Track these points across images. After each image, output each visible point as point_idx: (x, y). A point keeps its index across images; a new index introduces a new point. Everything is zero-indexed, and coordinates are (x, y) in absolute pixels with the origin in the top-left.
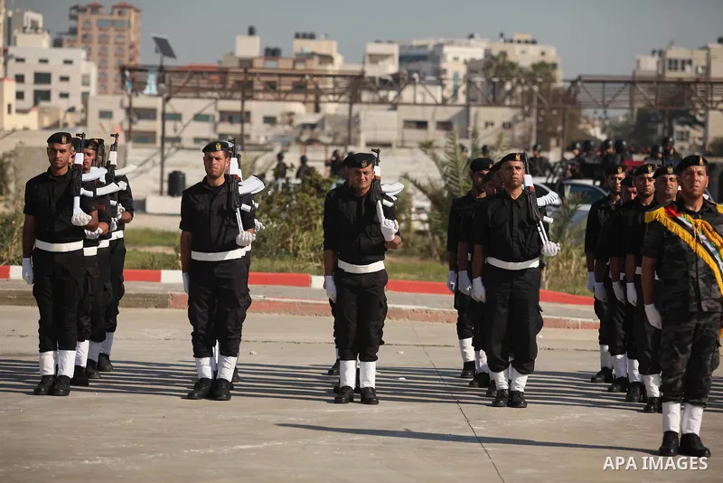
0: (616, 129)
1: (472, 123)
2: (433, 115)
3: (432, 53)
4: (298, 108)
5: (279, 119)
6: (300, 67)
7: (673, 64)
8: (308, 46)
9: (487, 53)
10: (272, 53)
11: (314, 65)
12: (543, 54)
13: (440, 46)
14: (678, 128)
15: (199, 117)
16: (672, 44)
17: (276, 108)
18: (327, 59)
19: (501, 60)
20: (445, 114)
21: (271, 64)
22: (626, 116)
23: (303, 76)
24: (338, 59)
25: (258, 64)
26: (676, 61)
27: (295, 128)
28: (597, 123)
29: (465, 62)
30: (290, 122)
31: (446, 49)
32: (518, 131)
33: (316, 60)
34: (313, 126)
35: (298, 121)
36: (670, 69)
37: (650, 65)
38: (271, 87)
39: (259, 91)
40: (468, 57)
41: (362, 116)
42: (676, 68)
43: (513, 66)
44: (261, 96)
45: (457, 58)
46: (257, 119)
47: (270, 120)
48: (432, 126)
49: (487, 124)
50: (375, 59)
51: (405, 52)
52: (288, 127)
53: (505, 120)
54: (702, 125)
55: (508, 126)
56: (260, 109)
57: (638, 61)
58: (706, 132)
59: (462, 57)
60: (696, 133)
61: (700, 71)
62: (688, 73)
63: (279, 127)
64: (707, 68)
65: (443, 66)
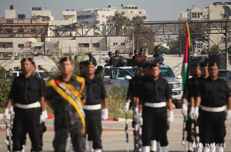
0: (173, 43)
1: (108, 44)
2: (91, 41)
3: (93, 14)
4: (33, 40)
5: (25, 45)
6: (34, 22)
7: (194, 15)
8: (38, 13)
9: (117, 15)
10: (21, 17)
11: (40, 21)
12: (140, 13)
13: (97, 11)
14: (197, 42)
16: (194, 6)
17: (23, 41)
18: (48, 18)
19: (120, 17)
20: (96, 40)
21: (21, 22)
22: (177, 38)
23: (22, 26)
24: (52, 18)
25: (15, 22)
26: (196, 13)
27: (31, 49)
28: (165, 41)
29: (107, 17)
30: (30, 46)
31: (99, 12)
32: (128, 47)
33: (41, 19)
34: (40, 48)
35: (33, 46)
36: (193, 17)
37: (185, 16)
38: (21, 31)
39: (15, 33)
40: (108, 15)
41: (60, 42)
42: (196, 17)
43: (125, 18)
44: (17, 36)
45: (104, 16)
46: (15, 46)
47: (21, 46)
48: (91, 46)
49: (114, 44)
50: (66, 17)
51: (80, 14)
52: (29, 49)
53: (122, 42)
54: (207, 40)
55: (123, 44)
56: (16, 41)
57: (181, 14)
58: (209, 43)
59: (106, 15)
60: (205, 44)
61: (206, 17)
62: (201, 18)
63: (25, 49)
64: (208, 16)
65: (98, 19)
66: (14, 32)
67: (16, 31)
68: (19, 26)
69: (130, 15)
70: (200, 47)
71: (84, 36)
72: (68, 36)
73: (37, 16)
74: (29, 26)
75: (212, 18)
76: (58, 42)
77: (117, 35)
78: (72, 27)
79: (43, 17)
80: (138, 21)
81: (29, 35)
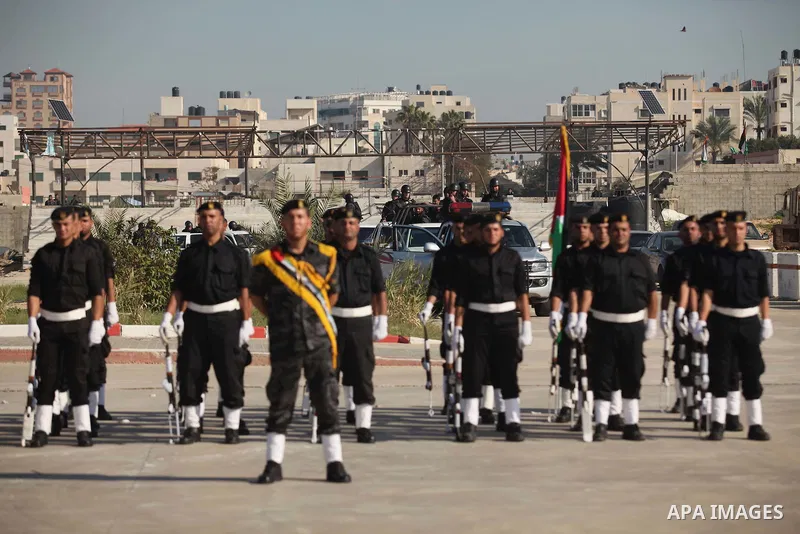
0: (530, 173)
1: (386, 173)
2: (349, 165)
3: (353, 106)
4: (222, 163)
5: (203, 175)
6: (223, 124)
7: (577, 109)
8: (232, 104)
9: (406, 108)
10: (196, 112)
11: (237, 122)
12: (458, 104)
13: (362, 99)
14: (583, 170)
15: (126, 177)
16: (576, 90)
17: (198, 165)
18: (254, 115)
19: (413, 112)
20: (361, 164)
21: (195, 123)
22: (540, 159)
23: (197, 133)
24: (263, 116)
25: (183, 123)
26: (580, 107)
27: (217, 183)
28: (513, 167)
29: (385, 114)
30: (215, 177)
31: (366, 102)
32: (430, 179)
33: (239, 116)
34: (235, 180)
35: (221, 176)
36: (575, 114)
37: (557, 112)
38: (195, 144)
39: (183, 149)
40: (387, 109)
41: (281, 168)
42: (580, 114)
43: (424, 116)
44: (186, 153)
45: (377, 110)
46: (182, 176)
47: (195, 176)
48: (348, 176)
49: (401, 172)
50: (294, 114)
51: (325, 107)
52: (211, 182)
53: (418, 168)
54: (606, 166)
55: (420, 173)
56: (184, 166)
57: (549, 107)
58: (609, 173)
59: (382, 109)
60: (601, 174)
61: (603, 115)
62: (592, 117)
63: (204, 183)
64: (608, 112)
65: (364, 118)
66: (180, 145)
67: (184, 144)
68: (191, 133)
69: (436, 107)
70: (588, 181)
71: (334, 156)
72: (297, 156)
73: (230, 111)
74: (214, 132)
75: (615, 117)
76: (276, 169)
77: (407, 152)
78: (308, 136)
79: (243, 113)
80: (453, 123)
81: (212, 153)
